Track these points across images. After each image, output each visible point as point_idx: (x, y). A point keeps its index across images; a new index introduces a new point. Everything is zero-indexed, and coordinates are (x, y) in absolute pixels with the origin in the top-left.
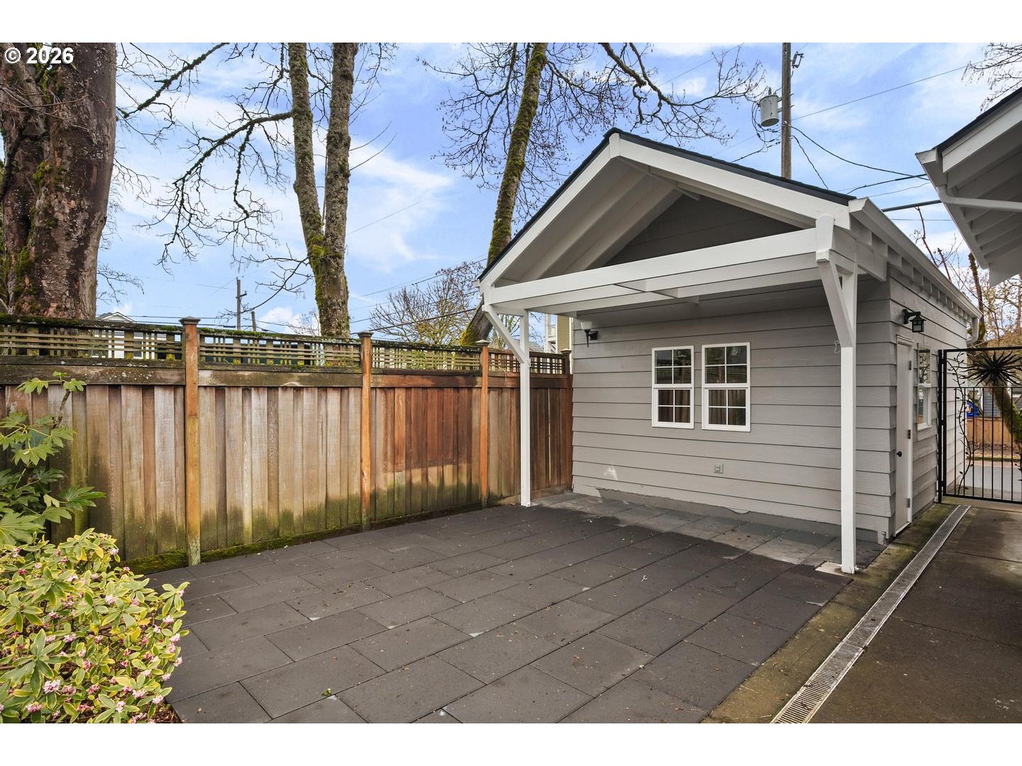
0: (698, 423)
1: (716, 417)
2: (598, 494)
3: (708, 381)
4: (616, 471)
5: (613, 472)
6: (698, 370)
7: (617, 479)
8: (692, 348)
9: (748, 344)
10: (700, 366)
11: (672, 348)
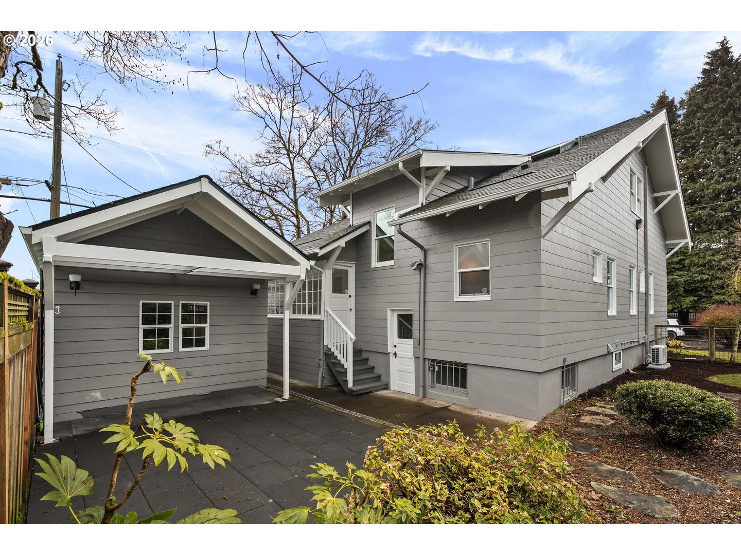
0: (176, 348)
1: (187, 343)
2: (80, 417)
3: (183, 323)
4: (101, 393)
5: (98, 395)
6: (176, 316)
7: (101, 399)
8: (172, 303)
9: (208, 303)
10: (176, 313)
11: (157, 302)
